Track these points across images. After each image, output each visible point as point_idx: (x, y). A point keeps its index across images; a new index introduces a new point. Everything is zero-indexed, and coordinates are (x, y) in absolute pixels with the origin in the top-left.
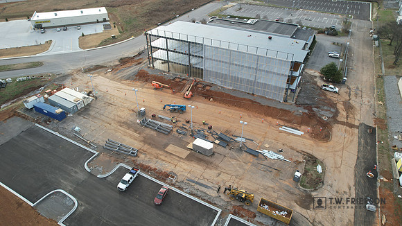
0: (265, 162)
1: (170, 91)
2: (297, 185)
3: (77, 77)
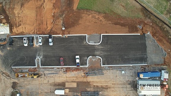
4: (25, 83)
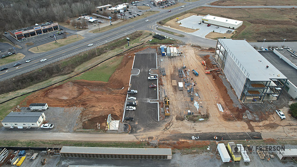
0: (190, 104)
1: (205, 67)
2: (186, 115)
3: (187, 46)
4: (176, 110)
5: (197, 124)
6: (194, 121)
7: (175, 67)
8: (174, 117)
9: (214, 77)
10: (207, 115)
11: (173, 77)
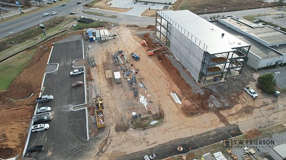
0: (134, 101)
1: (147, 48)
2: (130, 120)
3: (121, 27)
5: (149, 131)
6: (144, 127)
7: (108, 53)
8: (113, 128)
9: (160, 58)
10: (160, 114)
11: (106, 66)
